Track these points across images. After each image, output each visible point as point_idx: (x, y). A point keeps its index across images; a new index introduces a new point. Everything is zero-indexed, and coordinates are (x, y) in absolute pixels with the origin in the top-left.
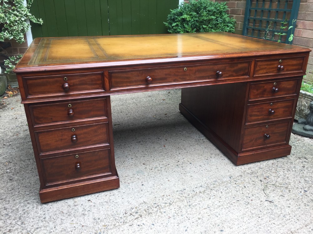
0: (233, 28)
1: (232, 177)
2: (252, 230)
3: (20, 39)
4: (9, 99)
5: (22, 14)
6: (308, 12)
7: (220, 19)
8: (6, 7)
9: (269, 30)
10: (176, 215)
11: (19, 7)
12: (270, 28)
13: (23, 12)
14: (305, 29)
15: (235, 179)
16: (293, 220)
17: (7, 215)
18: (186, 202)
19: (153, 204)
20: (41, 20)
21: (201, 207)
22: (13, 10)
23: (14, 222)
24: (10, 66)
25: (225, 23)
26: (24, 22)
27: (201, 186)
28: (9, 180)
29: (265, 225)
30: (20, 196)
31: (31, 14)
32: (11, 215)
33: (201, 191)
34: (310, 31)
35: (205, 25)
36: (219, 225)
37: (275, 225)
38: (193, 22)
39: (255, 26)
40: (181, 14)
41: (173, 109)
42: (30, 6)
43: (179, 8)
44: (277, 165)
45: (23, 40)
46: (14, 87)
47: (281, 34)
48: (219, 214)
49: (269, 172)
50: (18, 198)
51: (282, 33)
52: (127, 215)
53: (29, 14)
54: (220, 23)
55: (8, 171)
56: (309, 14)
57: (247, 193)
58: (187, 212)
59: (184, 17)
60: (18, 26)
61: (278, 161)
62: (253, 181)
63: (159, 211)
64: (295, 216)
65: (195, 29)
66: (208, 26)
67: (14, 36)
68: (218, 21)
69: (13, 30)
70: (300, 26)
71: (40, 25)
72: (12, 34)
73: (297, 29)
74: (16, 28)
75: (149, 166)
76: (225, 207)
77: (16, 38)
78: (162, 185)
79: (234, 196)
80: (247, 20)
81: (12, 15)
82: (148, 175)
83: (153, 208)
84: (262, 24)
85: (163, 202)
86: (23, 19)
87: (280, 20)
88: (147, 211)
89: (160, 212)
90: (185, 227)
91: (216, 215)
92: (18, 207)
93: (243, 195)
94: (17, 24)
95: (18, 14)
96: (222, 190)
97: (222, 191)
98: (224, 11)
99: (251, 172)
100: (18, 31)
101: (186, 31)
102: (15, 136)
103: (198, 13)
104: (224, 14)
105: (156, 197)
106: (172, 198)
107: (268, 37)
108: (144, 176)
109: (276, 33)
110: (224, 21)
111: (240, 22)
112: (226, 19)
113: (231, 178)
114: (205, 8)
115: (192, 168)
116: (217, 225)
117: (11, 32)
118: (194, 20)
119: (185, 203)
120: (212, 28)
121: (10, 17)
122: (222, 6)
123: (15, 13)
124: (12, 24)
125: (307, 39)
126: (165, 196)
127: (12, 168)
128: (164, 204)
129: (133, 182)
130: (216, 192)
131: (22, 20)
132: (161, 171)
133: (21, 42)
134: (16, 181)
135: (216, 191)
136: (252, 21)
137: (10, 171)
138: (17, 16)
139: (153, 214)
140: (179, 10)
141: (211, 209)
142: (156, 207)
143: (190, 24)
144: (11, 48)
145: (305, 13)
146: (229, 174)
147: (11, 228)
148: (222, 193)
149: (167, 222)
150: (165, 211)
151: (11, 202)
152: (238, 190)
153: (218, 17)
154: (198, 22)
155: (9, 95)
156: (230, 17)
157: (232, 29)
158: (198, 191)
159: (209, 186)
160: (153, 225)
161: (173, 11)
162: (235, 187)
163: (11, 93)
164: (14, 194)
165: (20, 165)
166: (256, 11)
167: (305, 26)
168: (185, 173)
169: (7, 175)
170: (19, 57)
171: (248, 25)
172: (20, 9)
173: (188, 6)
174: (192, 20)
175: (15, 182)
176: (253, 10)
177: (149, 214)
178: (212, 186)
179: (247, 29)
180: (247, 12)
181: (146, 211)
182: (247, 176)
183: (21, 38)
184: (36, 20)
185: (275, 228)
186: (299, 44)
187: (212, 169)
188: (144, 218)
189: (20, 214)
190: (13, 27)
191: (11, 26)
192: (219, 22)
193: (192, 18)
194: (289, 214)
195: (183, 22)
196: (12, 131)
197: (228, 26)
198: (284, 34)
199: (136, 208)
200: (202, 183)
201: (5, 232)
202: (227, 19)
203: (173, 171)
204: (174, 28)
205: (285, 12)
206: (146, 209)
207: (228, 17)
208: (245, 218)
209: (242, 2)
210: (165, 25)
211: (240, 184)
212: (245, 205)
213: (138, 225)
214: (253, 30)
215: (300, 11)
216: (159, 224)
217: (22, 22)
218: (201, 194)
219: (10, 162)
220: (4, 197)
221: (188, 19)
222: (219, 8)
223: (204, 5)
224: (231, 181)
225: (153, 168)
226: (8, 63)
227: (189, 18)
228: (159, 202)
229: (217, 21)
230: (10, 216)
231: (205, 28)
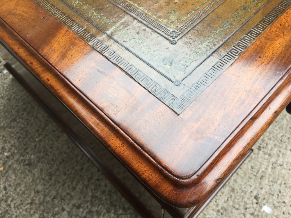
23: (112, 215)
30: (74, 177)
32: (96, 209)
50: (75, 182)
55: (6, 154)
92: (90, 194)
127: (7, 148)
137: (9, 153)
151: (73, 194)
164: (61, 181)
165: (12, 135)
169: (12, 161)
175: (39, 164)
189: (106, 200)
220: (54, 192)
230: (97, 211)
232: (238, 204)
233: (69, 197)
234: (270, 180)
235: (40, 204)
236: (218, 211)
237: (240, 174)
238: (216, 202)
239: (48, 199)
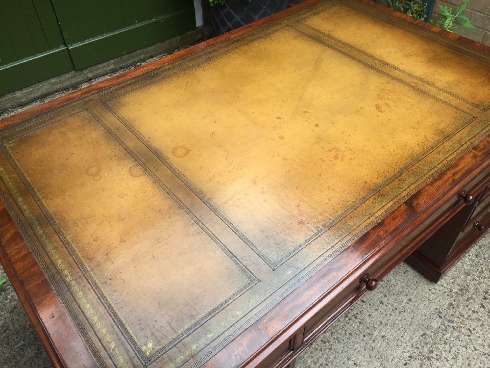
1: (441, 313)
15: (448, 318)
27: (411, 357)
44: (483, 257)
49: (482, 280)
57: (480, 345)
61: (480, 247)
62: (474, 312)
93: (477, 352)
96: (444, 354)
97: (446, 356)
99: (459, 290)
113: (442, 318)
115: (373, 315)
135: (438, 360)
146: (433, 308)
148: (447, 360)
152: (464, 343)
159: (421, 350)
162: (458, 338)
168: (367, 331)
178: (426, 349)
182: (459, 301)
187: (403, 305)
200: (408, 349)
203: (348, 333)
211: (460, 327)
224: (445, 326)
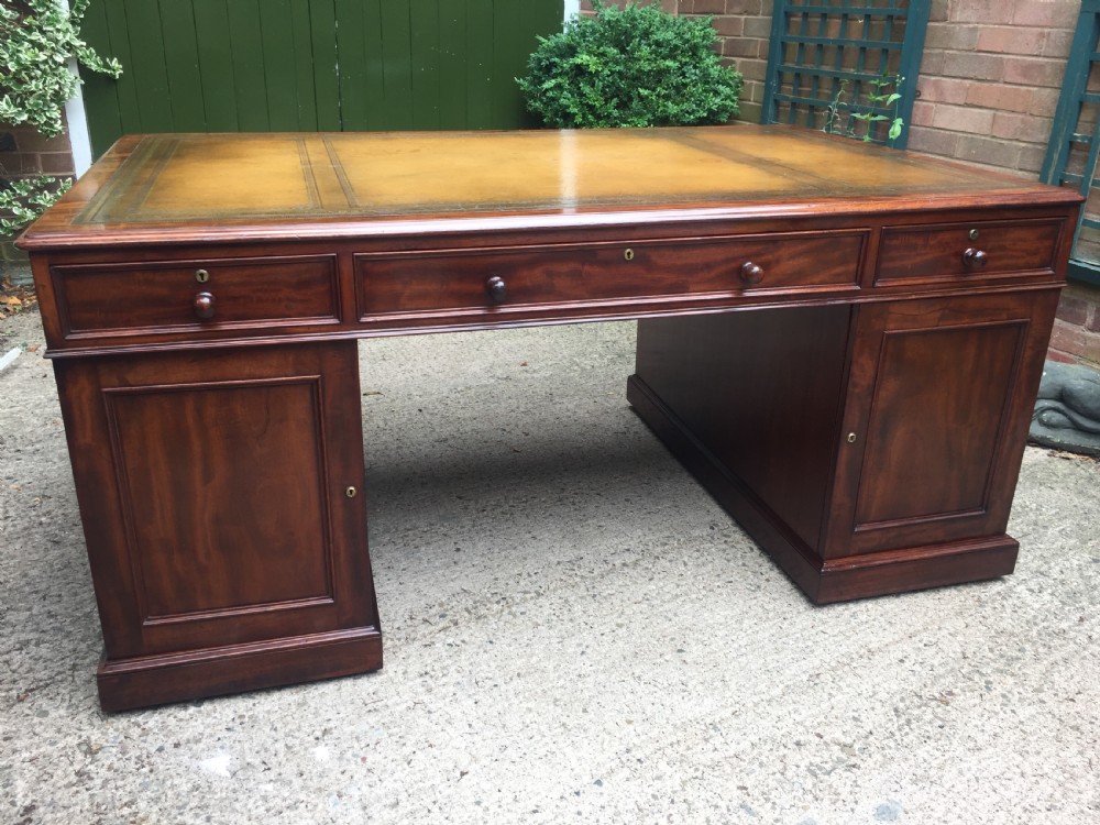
0: (733, 101)
1: (717, 525)
2: (763, 647)
3: (50, 122)
4: (10, 320)
5: (57, 41)
6: (951, 52)
7: (693, 71)
8: (7, 17)
9: (840, 108)
10: (555, 618)
11: (48, 19)
12: (841, 98)
13: (60, 36)
14: (941, 103)
15: (725, 532)
16: (875, 623)
17: (60, 629)
18: (583, 588)
19: (489, 595)
20: (115, 63)
21: (625, 598)
22: (29, 29)
23: (83, 646)
24: (16, 211)
25: (707, 83)
26: (62, 69)
27: (628, 550)
28: (49, 545)
29: (799, 635)
31: (84, 44)
32: (72, 629)
33: (628, 562)
34: (957, 108)
35: (646, 88)
36: (672, 639)
37: (826, 636)
38: (608, 76)
39: (800, 93)
40: (571, 51)
41: (547, 349)
42: (82, 16)
43: (566, 30)
45: (58, 126)
46: (20, 282)
47: (873, 119)
48: (676, 615)
50: (85, 589)
51: (875, 115)
52: (416, 622)
53: (77, 43)
54: (692, 81)
55: (43, 519)
56: (953, 58)
58: (584, 612)
59: (578, 61)
60: (44, 82)
63: (507, 611)
64: (882, 615)
65: (615, 100)
66: (654, 90)
67: (29, 112)
68: (685, 77)
69: (26, 94)
70: (928, 94)
71: (110, 79)
72: (22, 105)
73: (919, 103)
74: (37, 86)
75: (477, 503)
76: (694, 596)
77: (35, 120)
78: (515, 548)
79: (719, 572)
80: (774, 75)
81: (26, 44)
82: (473, 526)
83: (489, 605)
84: (819, 88)
85: (519, 588)
86: (59, 59)
87: (871, 74)
88: (473, 611)
89: (510, 613)
90: (580, 645)
91: (666, 617)
94: (39, 73)
95: (43, 40)
96: (686, 559)
98: (706, 47)
100: (42, 96)
101: (588, 105)
102: (49, 427)
103: (623, 51)
104: (704, 56)
105: (496, 579)
106: (544, 579)
107: (837, 129)
108: (462, 527)
109: (857, 115)
110: (706, 78)
111: (754, 82)
112: (711, 70)
114: (646, 34)
115: (603, 507)
116: (667, 639)
117: (19, 100)
118: (612, 73)
119: (582, 591)
120: (667, 97)
121: (19, 51)
122: (697, 28)
123: (33, 38)
124: (23, 73)
125: (947, 132)
126: (525, 575)
127: (54, 513)
128: (521, 595)
129: (428, 543)
130: (668, 564)
131: (55, 62)
132: (512, 514)
133: (52, 132)
134: (71, 545)
135: (670, 561)
136: (789, 77)
137: (49, 521)
138: (41, 47)
139: (491, 618)
140: (563, 37)
141: (655, 602)
142: (498, 602)
143: (601, 83)
144: (15, 153)
145: (942, 55)
147: (78, 661)
148: (685, 564)
149: (530, 636)
150: (523, 610)
151: (65, 599)
153: (686, 63)
154: (621, 80)
155: (9, 308)
156: (724, 64)
157: (728, 103)
158: (618, 563)
159: (650, 548)
160: (491, 642)
161: (547, 42)
162: (724, 550)
163: (15, 300)
164: (71, 578)
166: (801, 45)
167: (942, 94)
168: (582, 518)
169: (41, 529)
170: (42, 183)
171: (780, 90)
172: (50, 25)
173: (591, 26)
174: (607, 72)
175: (70, 549)
176: (794, 46)
177: (479, 618)
178: (659, 549)
179: (777, 103)
180: (777, 48)
181: (469, 612)
183: (51, 119)
184: (101, 63)
185: (827, 643)
186: (925, 148)
187: (659, 508)
188: (463, 628)
190: (26, 83)
191: (20, 82)
192: (688, 80)
193: (606, 64)
194: (868, 610)
195: (576, 75)
196: (37, 411)
197: (717, 93)
198: (880, 118)
199: (441, 605)
201: (61, 670)
202: (714, 72)
203: (548, 513)
204: (550, 94)
205: (885, 51)
206: (470, 608)
207: (717, 63)
208: (746, 621)
209: (760, 17)
210: (520, 85)
211: (738, 543)
212: (747, 591)
213: (449, 645)
214: (794, 105)
215: (928, 48)
216: (508, 641)
217: (57, 69)
218: (626, 570)
219: (44, 496)
220: (44, 586)
221: (592, 69)
222: (688, 36)
223: (643, 25)
225: (489, 509)
226: (9, 203)
227: (595, 64)
228: (507, 590)
229: (683, 74)
230: (70, 632)
231: (647, 97)
232: (286, 725)
233: (57, 599)
234: (383, 721)
235: (10, 590)
236: (241, 717)
237: (343, 689)
238: (254, 705)
239: (27, 589)
